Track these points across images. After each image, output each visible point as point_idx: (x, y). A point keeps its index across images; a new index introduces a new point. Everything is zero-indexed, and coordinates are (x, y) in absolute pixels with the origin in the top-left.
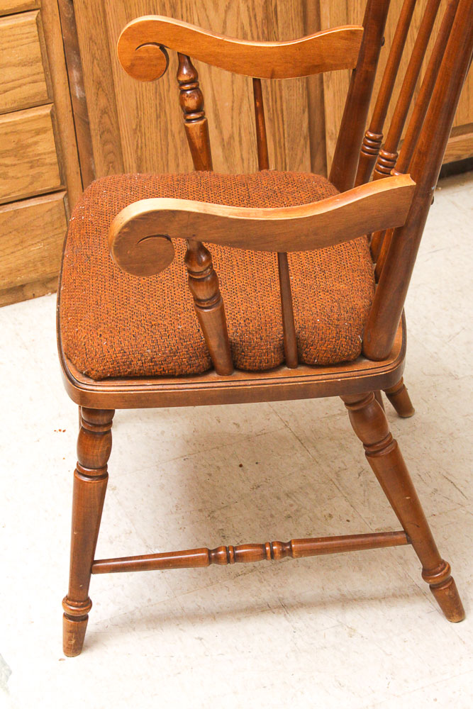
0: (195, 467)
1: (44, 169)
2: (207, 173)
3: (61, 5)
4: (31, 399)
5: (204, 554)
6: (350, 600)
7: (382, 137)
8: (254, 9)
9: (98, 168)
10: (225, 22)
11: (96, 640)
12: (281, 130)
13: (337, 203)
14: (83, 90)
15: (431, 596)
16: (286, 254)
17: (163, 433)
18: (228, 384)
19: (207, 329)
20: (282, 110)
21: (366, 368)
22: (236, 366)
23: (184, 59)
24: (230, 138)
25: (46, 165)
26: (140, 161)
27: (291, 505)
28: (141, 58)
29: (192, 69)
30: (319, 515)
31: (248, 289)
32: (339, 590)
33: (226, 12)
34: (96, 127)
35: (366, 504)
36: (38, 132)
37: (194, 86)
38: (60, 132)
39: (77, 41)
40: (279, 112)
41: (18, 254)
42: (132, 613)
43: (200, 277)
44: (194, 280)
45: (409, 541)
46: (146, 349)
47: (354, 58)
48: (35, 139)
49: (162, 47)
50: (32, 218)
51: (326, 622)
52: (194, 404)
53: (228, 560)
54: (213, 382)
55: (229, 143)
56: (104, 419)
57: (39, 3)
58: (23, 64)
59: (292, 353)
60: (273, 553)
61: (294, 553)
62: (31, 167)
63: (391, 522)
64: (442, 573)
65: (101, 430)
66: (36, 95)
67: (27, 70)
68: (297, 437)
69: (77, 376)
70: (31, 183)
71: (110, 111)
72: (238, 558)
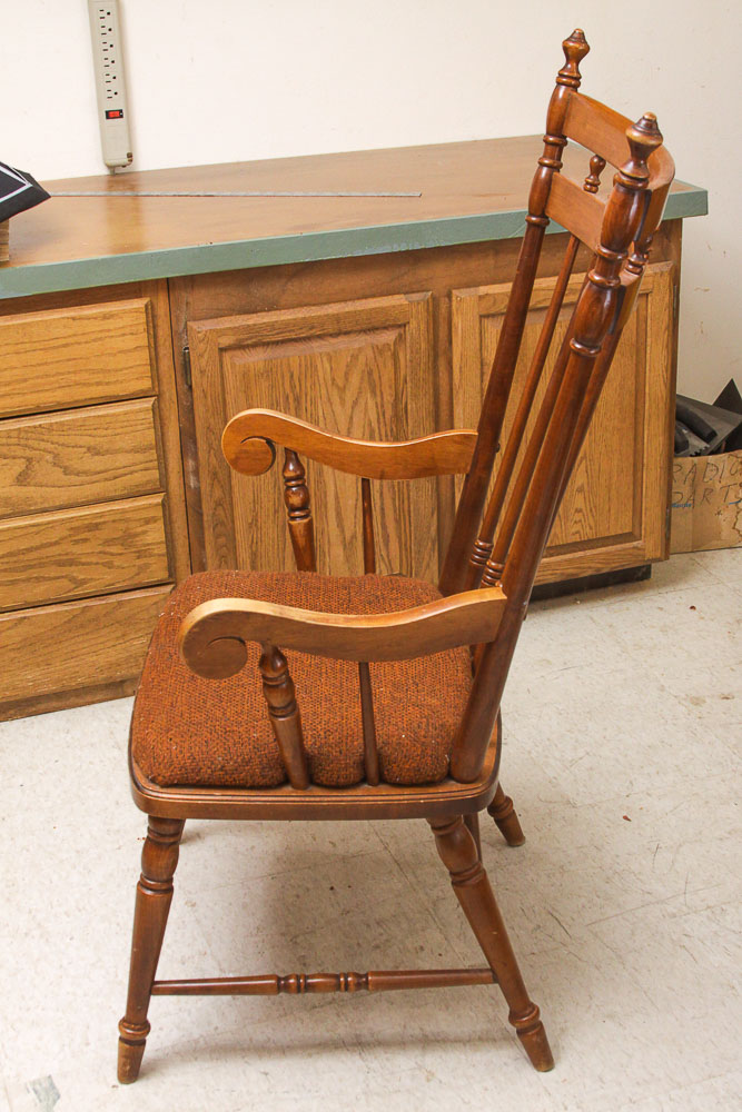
0: (283, 887)
1: (152, 560)
2: (309, 573)
3: (180, 392)
4: (117, 803)
5: (273, 981)
6: (432, 1041)
7: (492, 546)
8: (382, 406)
9: (210, 562)
10: (351, 418)
11: (154, 1067)
12: (408, 531)
13: (423, 613)
14: (198, 480)
15: (519, 1042)
16: (367, 664)
17: (253, 847)
18: (303, 799)
19: (282, 739)
20: (409, 511)
21: (453, 790)
22: (311, 780)
23: (291, 455)
24: (352, 538)
25: (154, 555)
26: (254, 556)
27: (381, 935)
28: (246, 452)
29: (299, 465)
30: (410, 946)
31: (334, 699)
32: (421, 1029)
33: (353, 408)
34: (210, 518)
35: (462, 938)
36: (147, 521)
37: (300, 483)
38: (171, 522)
39: (195, 430)
40: (406, 513)
41: (119, 647)
42: (197, 1041)
43: (274, 683)
44: (269, 687)
45: (495, 980)
46: (218, 756)
47: (467, 463)
48: (144, 528)
49: (269, 442)
50: (136, 611)
51: (403, 1064)
52: (290, 819)
53: (299, 989)
54: (287, 796)
55: (351, 542)
56: (171, 829)
57: (157, 389)
58: (135, 450)
59: (372, 769)
60: (347, 983)
61: (370, 987)
62: (138, 558)
63: (478, 959)
64: (531, 1016)
65: (167, 840)
66: (148, 482)
67: (140, 457)
68: (396, 861)
69: (143, 781)
70: (138, 574)
71: (226, 502)
72: (309, 988)
